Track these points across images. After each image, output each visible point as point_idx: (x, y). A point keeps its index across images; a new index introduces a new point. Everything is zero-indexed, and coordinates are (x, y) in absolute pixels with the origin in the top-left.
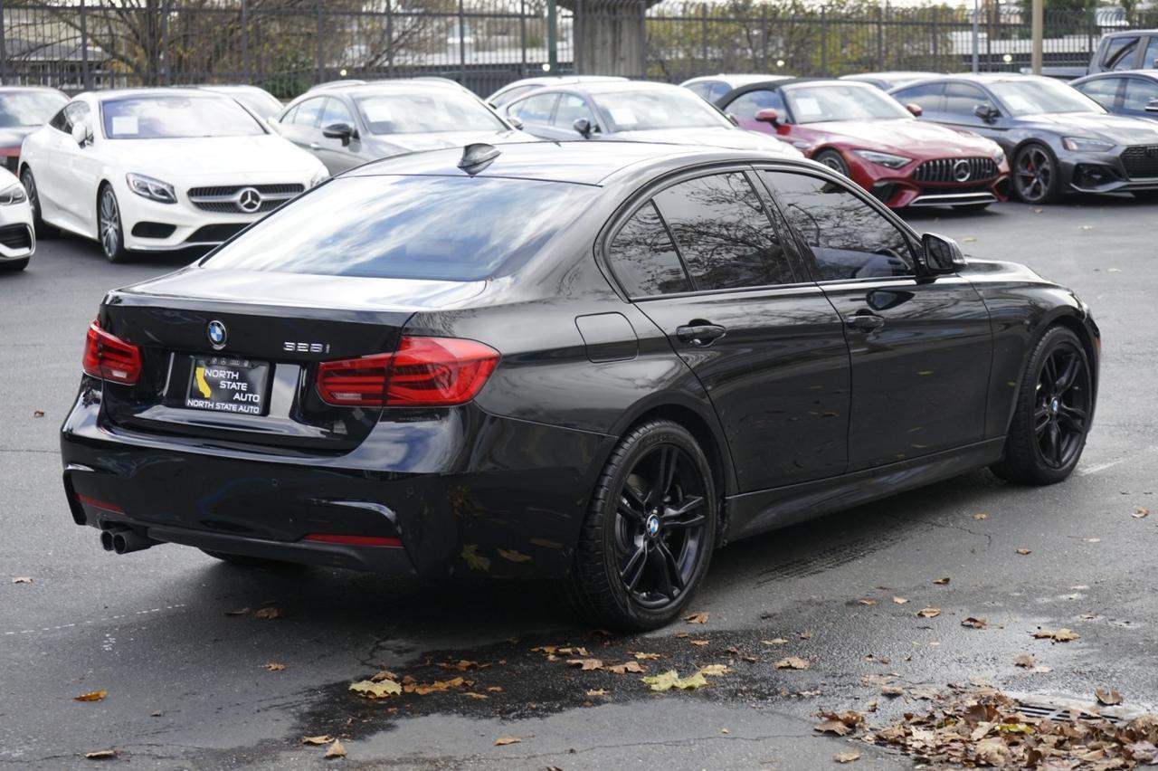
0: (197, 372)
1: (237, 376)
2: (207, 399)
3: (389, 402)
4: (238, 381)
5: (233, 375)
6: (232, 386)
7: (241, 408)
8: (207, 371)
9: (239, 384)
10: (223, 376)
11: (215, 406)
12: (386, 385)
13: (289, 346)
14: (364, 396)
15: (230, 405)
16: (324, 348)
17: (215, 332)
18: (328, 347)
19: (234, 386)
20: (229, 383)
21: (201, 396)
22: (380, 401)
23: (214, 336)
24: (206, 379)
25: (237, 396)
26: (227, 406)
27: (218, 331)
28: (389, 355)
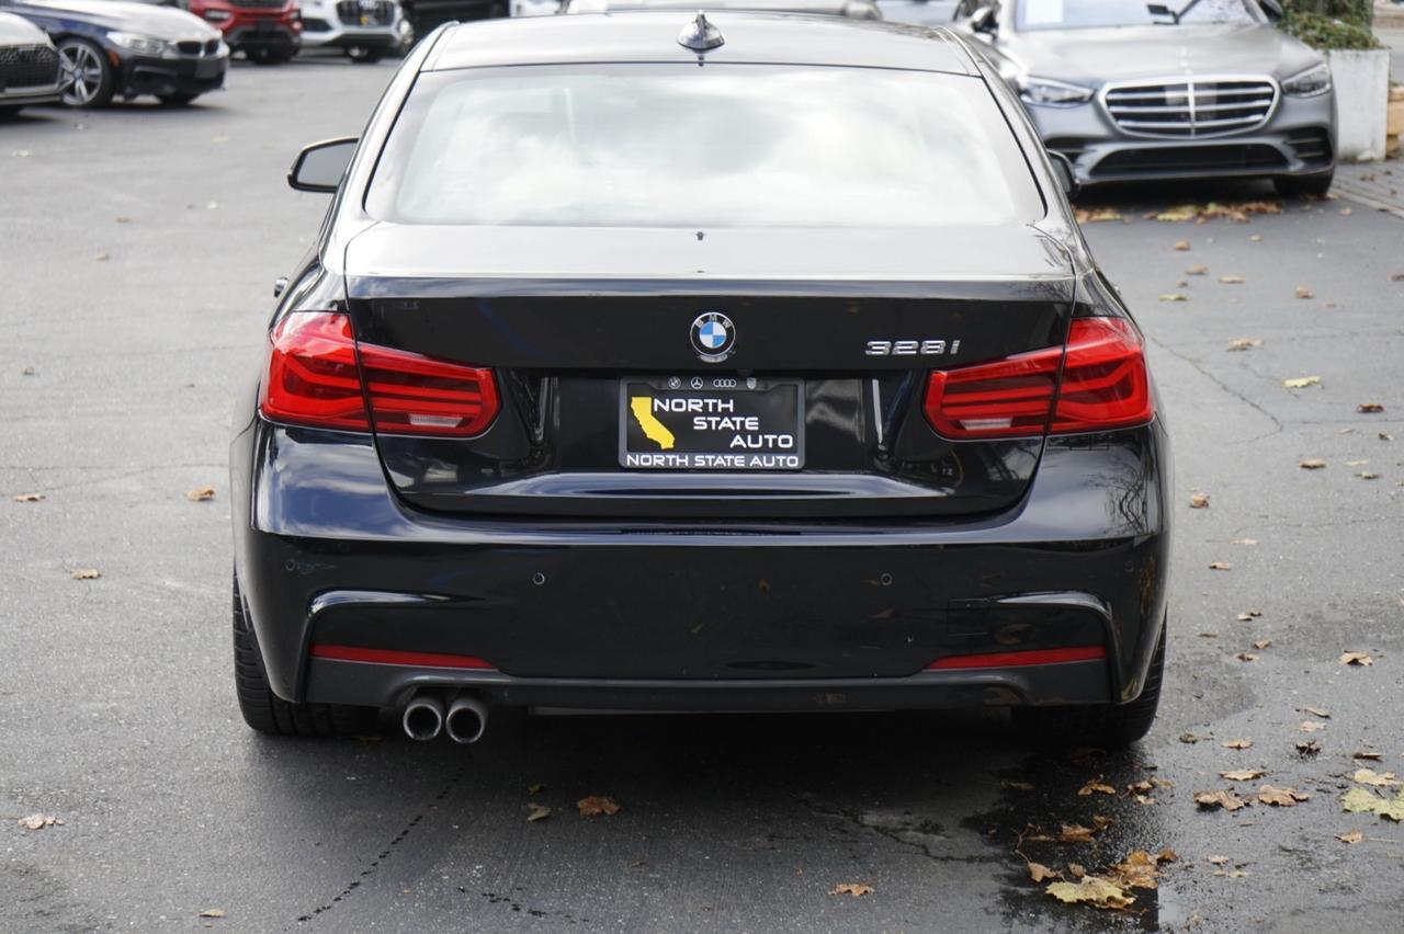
0: (632, 406)
1: (731, 406)
2: (668, 451)
3: (1055, 426)
4: (736, 414)
5: (721, 406)
6: (723, 425)
7: (756, 461)
8: (657, 402)
9: (738, 420)
10: (698, 408)
11: (692, 461)
12: (1053, 400)
13: (879, 348)
14: (1016, 421)
15: (729, 457)
16: (948, 347)
17: (710, 332)
18: (956, 344)
19: (726, 423)
20: (714, 420)
21: (654, 447)
22: (1042, 427)
23: (707, 340)
24: (659, 415)
25: (737, 441)
26: (720, 461)
27: (719, 330)
28: (1057, 351)
